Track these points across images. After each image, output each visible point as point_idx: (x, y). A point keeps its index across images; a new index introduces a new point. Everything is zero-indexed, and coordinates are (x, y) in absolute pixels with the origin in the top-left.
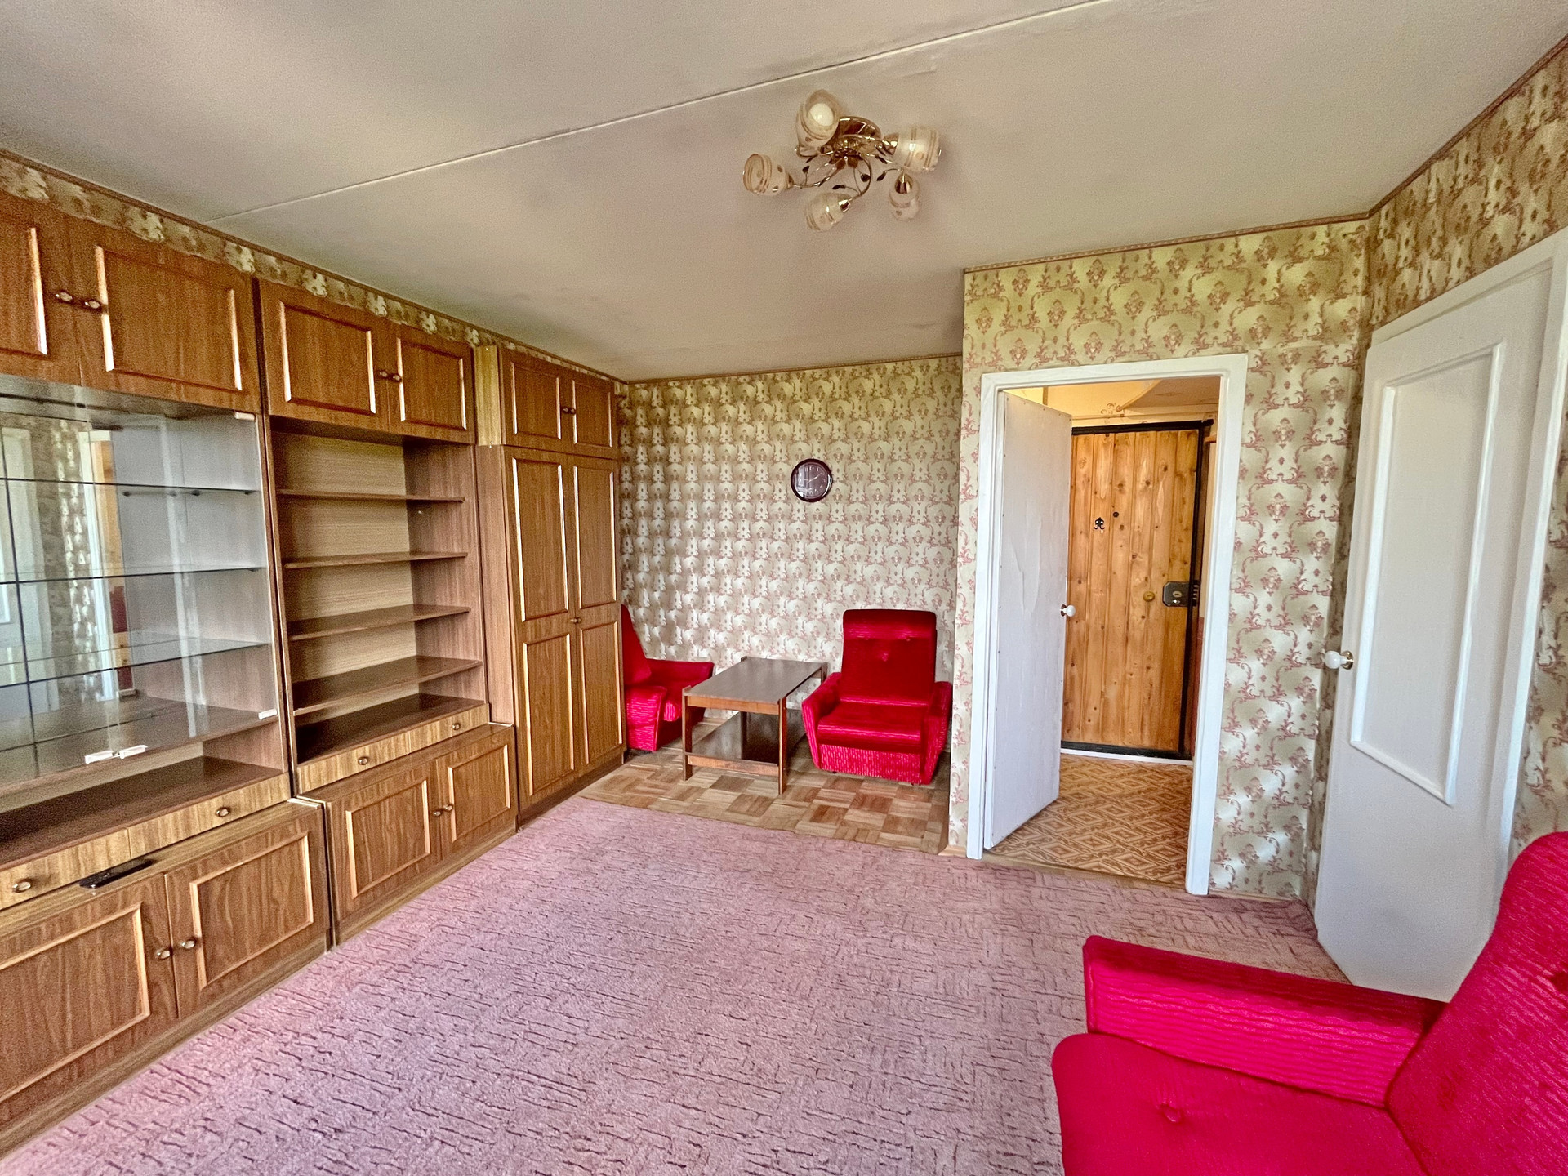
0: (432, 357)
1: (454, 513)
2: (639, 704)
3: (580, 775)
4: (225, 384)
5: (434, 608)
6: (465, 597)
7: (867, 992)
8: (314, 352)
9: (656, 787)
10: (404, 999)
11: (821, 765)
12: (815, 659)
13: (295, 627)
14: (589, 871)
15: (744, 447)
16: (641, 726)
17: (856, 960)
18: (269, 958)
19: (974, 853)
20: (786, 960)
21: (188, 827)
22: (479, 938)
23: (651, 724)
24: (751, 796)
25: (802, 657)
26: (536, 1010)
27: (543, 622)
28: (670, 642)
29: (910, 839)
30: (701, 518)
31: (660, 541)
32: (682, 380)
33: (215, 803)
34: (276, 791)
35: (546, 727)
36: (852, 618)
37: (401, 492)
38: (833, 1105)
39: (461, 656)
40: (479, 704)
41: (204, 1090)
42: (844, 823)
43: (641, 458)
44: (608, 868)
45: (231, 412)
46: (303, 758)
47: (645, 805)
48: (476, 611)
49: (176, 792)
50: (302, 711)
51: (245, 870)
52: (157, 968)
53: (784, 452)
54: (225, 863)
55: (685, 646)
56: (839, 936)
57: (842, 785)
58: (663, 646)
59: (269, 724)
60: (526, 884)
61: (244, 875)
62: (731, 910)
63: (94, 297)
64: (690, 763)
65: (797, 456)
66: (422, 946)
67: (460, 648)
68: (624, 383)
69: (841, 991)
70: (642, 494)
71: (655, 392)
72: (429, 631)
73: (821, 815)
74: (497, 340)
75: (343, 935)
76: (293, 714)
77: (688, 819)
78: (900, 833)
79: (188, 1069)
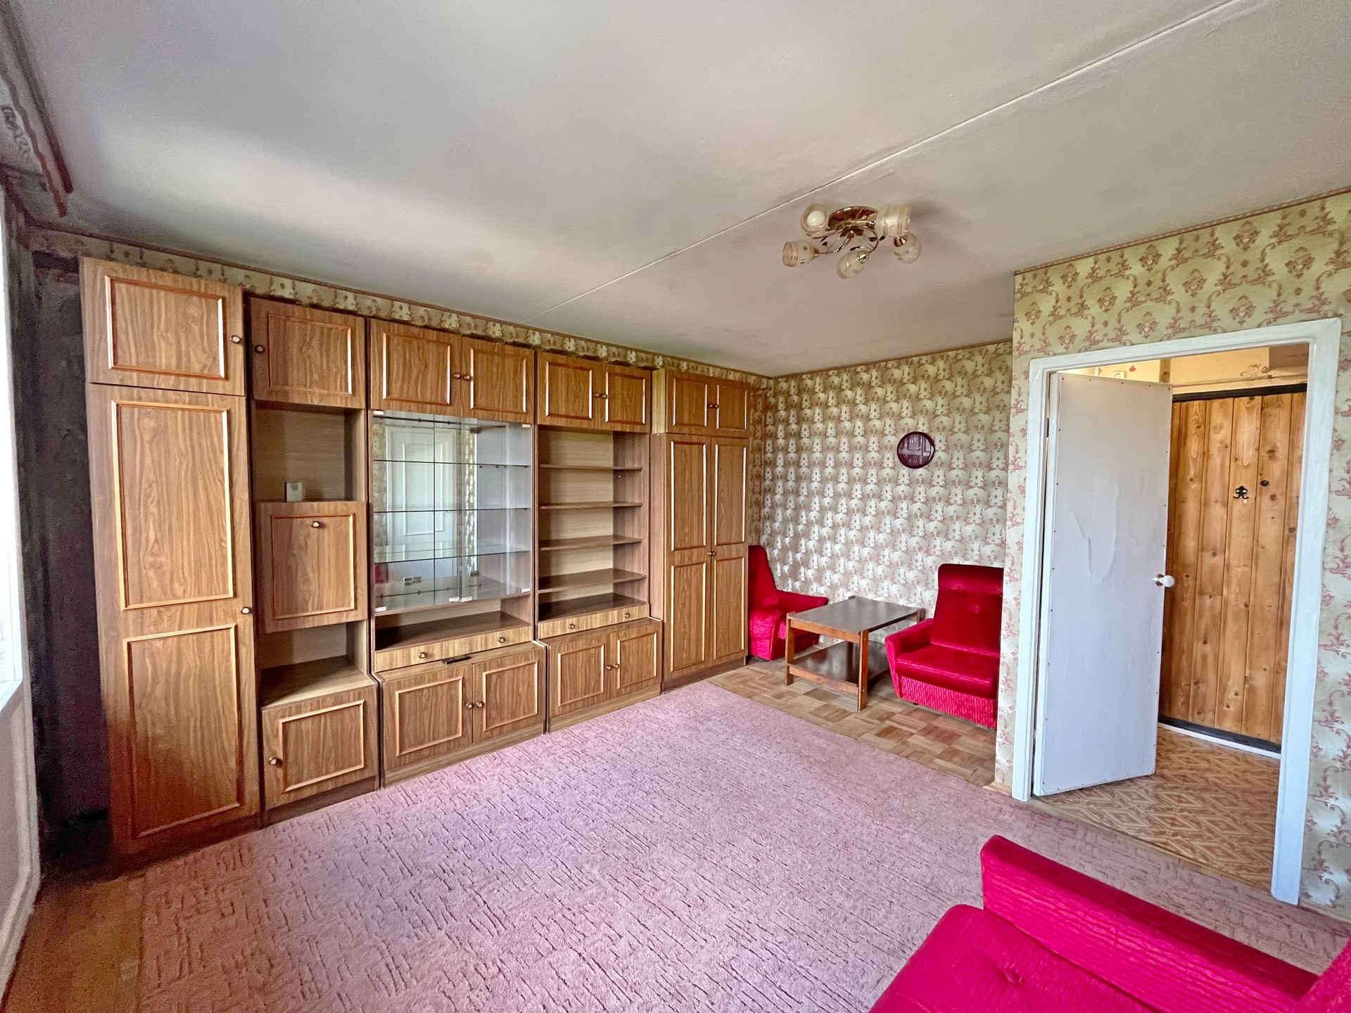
0: (626, 381)
1: (637, 476)
2: (759, 622)
3: (710, 665)
4: (518, 410)
5: (623, 538)
6: (639, 533)
7: (862, 860)
8: (562, 387)
9: (764, 685)
10: (571, 769)
11: (901, 695)
12: (914, 605)
13: (543, 543)
14: (696, 729)
15: (859, 423)
16: (760, 639)
17: (864, 837)
18: (515, 726)
19: (1020, 793)
20: (809, 821)
21: (486, 645)
22: (619, 749)
23: (767, 638)
24: (834, 707)
25: (902, 602)
26: (638, 797)
27: (686, 552)
28: (796, 579)
29: (961, 769)
30: (824, 480)
31: (791, 498)
32: (813, 374)
33: (498, 634)
34: (526, 634)
35: (685, 627)
36: (947, 572)
37: (609, 463)
38: (801, 915)
39: (636, 571)
40: (643, 603)
41: (477, 781)
42: (905, 743)
43: (781, 434)
44: (709, 730)
45: (521, 424)
46: (541, 619)
47: (750, 696)
48: (646, 541)
49: (484, 626)
50: (543, 591)
51: (507, 673)
52: (466, 712)
53: (893, 427)
54: (498, 667)
55: (807, 582)
56: (859, 818)
57: (920, 714)
58: (790, 581)
59: (526, 596)
60: (655, 726)
61: (506, 675)
62: (784, 779)
63: (468, 374)
64: (791, 672)
65: (904, 430)
66: (589, 745)
67: (635, 566)
68: (769, 378)
69: (842, 854)
70: (780, 462)
71: (793, 384)
72: (620, 552)
73: (886, 733)
74: (673, 362)
75: (552, 727)
76: (538, 592)
77: (777, 712)
78: (954, 763)
79: (473, 769)
